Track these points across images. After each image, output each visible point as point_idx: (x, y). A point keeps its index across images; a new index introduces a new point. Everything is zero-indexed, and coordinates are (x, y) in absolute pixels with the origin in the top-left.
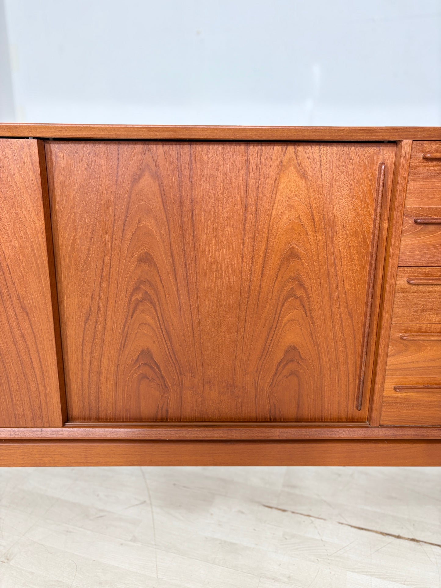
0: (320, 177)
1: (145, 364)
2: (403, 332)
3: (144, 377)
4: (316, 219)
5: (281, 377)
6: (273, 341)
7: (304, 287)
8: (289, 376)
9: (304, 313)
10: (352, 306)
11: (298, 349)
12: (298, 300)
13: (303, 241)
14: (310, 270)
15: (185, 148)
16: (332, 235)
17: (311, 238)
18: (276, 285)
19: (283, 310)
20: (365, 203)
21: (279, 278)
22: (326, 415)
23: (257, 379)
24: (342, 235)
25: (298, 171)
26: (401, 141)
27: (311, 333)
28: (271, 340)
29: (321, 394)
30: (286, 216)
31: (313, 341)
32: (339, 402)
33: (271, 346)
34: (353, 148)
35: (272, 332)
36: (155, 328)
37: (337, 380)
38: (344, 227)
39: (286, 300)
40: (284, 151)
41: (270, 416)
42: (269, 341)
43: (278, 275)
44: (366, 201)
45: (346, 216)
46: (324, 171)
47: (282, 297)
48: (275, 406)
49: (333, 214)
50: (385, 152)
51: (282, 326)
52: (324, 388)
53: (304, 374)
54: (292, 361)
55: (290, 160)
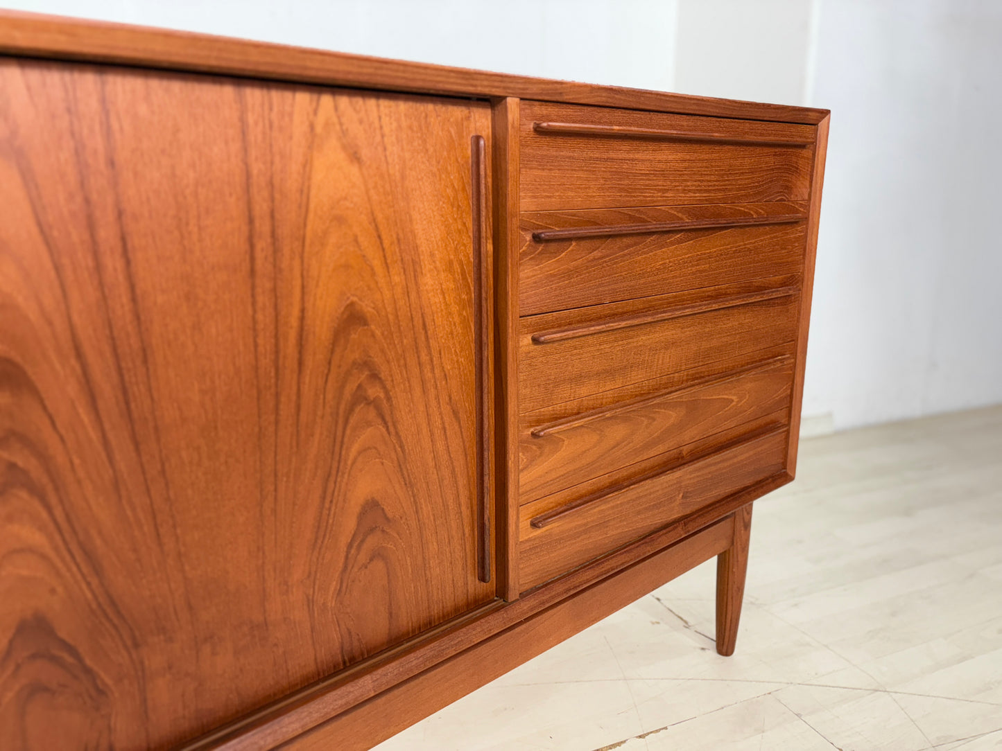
0: (383, 159)
1: (34, 657)
2: (534, 426)
3: (36, 689)
4: (386, 243)
5: (355, 569)
6: (334, 501)
7: (380, 379)
8: (369, 563)
9: (384, 430)
10: (457, 398)
11: (380, 503)
12: (371, 408)
13: (369, 289)
14: (387, 344)
15: (88, 81)
16: (415, 271)
17: (382, 281)
18: (329, 384)
19: (348, 432)
20: (458, 209)
21: (334, 369)
22: (436, 612)
23: (311, 593)
24: (429, 271)
25: (344, 148)
26: (505, 98)
27: (400, 465)
28: (331, 502)
29: (426, 576)
30: (333, 239)
31: (405, 481)
32: (453, 580)
33: (332, 512)
34: (430, 107)
35: (331, 485)
36: (51, 554)
37: (447, 541)
38: (432, 255)
39: (350, 411)
40: (314, 104)
41: (343, 656)
42: (327, 505)
43: (330, 363)
44: (459, 206)
45: (432, 235)
46: (389, 147)
47: (342, 407)
48: (350, 633)
49: (412, 231)
50: (477, 117)
51: (349, 468)
52: (429, 563)
53: (395, 549)
54: (372, 530)
55: (327, 125)
